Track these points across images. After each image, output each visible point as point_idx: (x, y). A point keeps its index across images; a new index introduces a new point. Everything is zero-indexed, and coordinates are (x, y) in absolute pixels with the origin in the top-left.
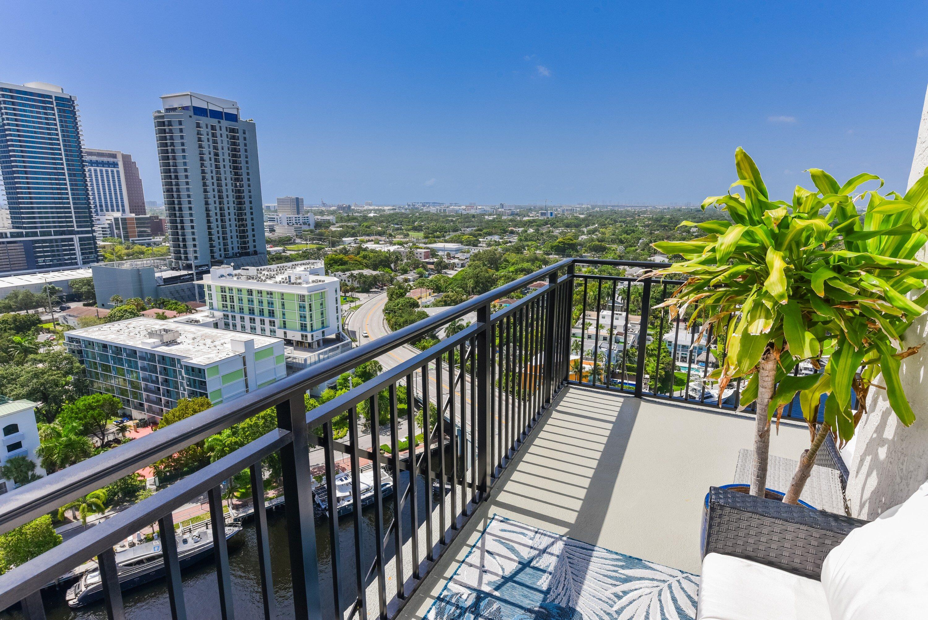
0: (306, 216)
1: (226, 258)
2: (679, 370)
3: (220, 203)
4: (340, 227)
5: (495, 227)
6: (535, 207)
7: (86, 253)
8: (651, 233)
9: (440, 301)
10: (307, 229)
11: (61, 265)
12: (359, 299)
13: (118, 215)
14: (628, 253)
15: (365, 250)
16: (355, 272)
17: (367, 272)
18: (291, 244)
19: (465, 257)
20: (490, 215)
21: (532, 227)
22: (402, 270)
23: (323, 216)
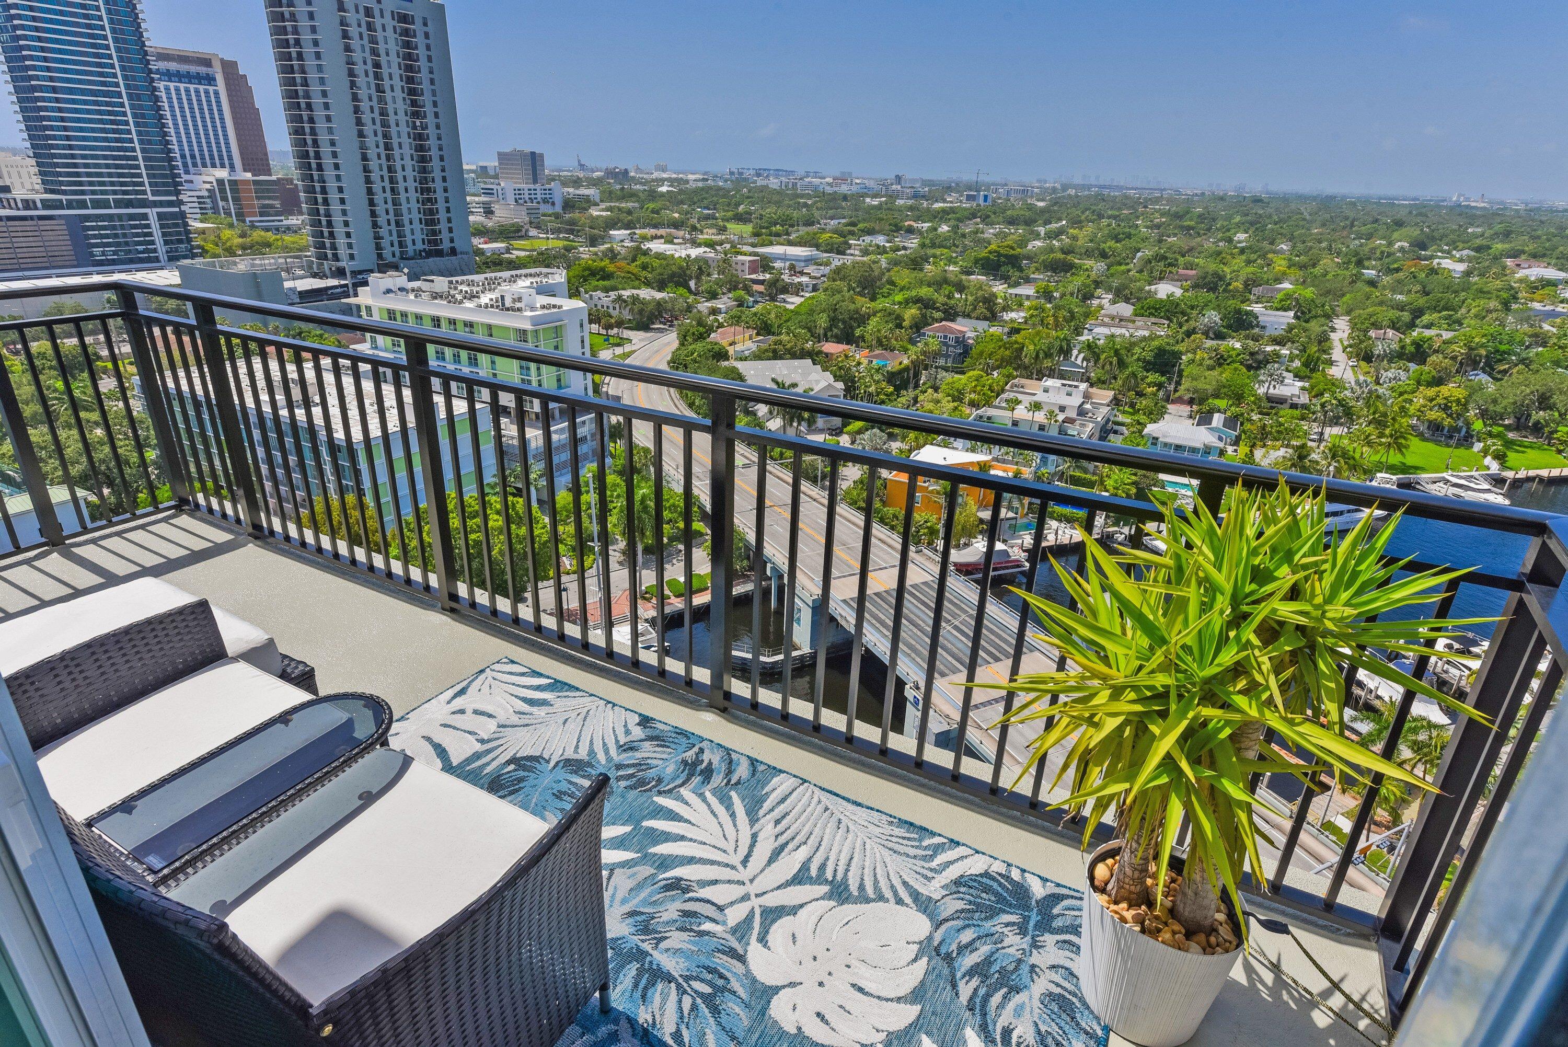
0: (548, 186)
1: (402, 258)
2: (1163, 487)
3: (388, 158)
4: (607, 210)
5: (881, 220)
6: (957, 184)
7: (172, 242)
8: (1160, 241)
9: (766, 351)
10: (550, 212)
11: (131, 261)
12: (630, 341)
13: (223, 174)
14: (1112, 275)
15: (646, 253)
16: (626, 293)
17: (646, 294)
18: (521, 238)
19: (821, 273)
20: (875, 196)
21: (947, 221)
22: (709, 293)
23: (578, 188)
